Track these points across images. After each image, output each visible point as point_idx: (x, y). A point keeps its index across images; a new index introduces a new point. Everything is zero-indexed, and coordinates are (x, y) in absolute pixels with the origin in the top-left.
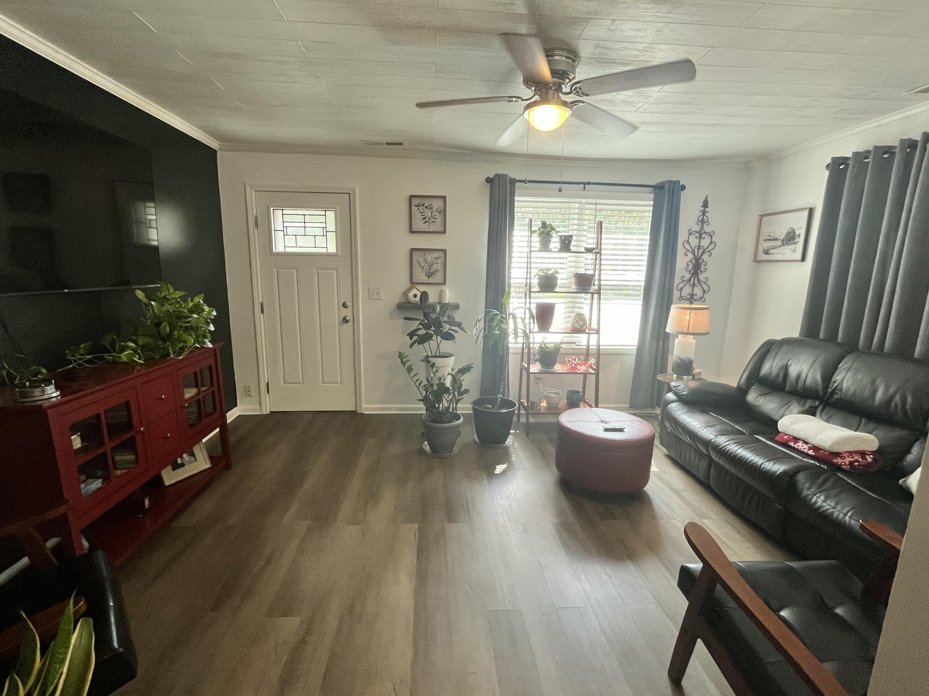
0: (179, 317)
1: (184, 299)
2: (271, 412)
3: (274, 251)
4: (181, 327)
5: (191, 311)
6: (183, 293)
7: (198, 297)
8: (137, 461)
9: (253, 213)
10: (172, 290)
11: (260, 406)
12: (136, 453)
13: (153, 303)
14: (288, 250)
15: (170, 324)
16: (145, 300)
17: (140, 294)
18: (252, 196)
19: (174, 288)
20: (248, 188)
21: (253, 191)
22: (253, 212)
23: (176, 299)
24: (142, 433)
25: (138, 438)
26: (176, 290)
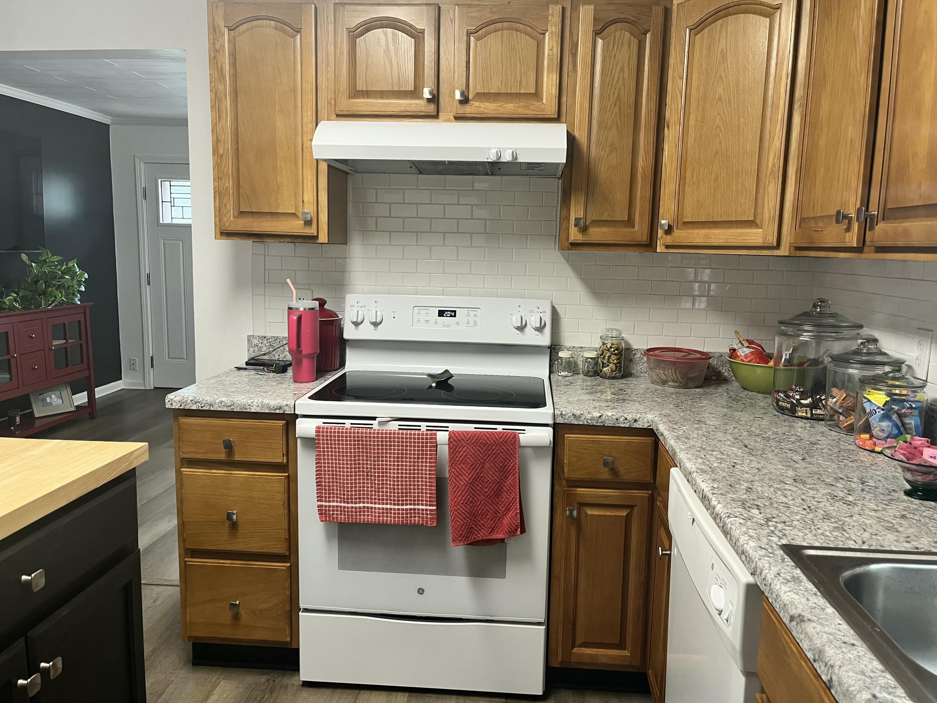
0: (54, 276)
1: (61, 263)
2: (155, 388)
3: (161, 222)
4: (55, 285)
5: (64, 273)
6: (60, 258)
7: (72, 261)
8: (11, 379)
9: (141, 185)
10: (50, 255)
11: (144, 380)
12: (10, 373)
13: (33, 264)
14: (175, 221)
15: (45, 282)
16: (28, 262)
17: (24, 257)
18: (141, 168)
19: (51, 253)
20: (137, 160)
21: (142, 164)
22: (142, 183)
23: (54, 262)
24: (16, 358)
25: (13, 362)
26: (53, 255)
